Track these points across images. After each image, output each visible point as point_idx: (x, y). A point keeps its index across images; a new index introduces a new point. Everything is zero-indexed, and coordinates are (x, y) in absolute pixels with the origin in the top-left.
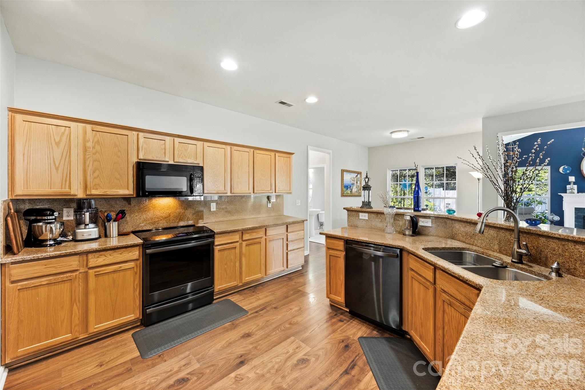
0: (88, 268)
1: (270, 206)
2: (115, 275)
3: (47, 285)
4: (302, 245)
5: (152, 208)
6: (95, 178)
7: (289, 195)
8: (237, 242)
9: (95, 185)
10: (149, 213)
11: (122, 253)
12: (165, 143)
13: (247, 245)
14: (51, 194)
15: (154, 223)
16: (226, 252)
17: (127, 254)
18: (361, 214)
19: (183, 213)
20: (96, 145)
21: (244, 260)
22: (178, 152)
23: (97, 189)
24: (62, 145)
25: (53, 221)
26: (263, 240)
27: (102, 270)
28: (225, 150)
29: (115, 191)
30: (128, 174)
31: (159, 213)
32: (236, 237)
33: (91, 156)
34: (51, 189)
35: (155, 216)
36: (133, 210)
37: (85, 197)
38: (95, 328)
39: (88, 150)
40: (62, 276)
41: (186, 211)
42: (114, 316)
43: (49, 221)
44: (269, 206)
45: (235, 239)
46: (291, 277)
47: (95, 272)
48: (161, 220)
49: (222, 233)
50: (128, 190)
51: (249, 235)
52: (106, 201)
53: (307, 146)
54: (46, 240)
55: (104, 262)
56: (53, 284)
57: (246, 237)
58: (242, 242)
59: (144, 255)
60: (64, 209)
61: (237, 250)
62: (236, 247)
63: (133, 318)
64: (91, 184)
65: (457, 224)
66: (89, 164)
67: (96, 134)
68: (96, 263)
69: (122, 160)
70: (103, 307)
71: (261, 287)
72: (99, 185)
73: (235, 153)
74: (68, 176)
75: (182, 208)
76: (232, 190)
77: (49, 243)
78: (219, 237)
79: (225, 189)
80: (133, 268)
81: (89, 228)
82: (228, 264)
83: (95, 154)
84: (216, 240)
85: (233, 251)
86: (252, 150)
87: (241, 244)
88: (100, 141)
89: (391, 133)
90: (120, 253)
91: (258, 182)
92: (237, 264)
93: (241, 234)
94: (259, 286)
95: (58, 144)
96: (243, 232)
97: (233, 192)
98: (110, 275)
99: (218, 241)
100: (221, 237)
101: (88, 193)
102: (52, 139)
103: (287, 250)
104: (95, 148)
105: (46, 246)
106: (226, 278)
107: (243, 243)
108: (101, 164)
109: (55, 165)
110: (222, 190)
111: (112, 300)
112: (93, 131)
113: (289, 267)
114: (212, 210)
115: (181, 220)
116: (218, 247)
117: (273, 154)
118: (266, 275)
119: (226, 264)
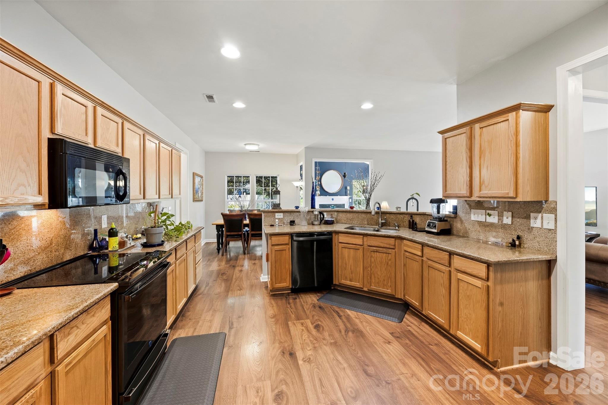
12: (86, 111)
18: (277, 214)
28: (140, 137)
30: (39, 162)
31: (35, 242)
35: (30, 248)
48: (39, 254)
50: (41, 194)
65: (340, 214)
76: (145, 195)
80: (105, 336)
86: (158, 142)
89: (245, 145)
97: (146, 198)
110: (138, 194)
114: (103, 226)
115: (67, 249)
117: (171, 149)
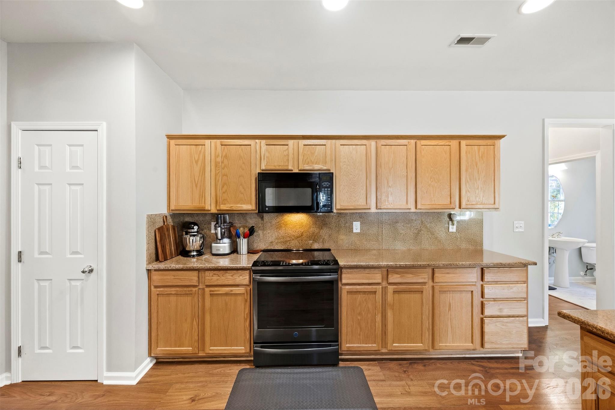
0: (206, 286)
1: (454, 230)
2: (227, 298)
3: (175, 295)
4: (523, 312)
5: (283, 226)
6: (224, 193)
7: (494, 213)
8: (378, 284)
9: (224, 200)
10: (280, 231)
11: (233, 275)
12: (288, 148)
13: (395, 292)
14: (192, 208)
15: (285, 242)
16: (359, 297)
17: (238, 278)
19: (317, 233)
20: (225, 159)
21: (390, 314)
22: (302, 157)
23: (225, 204)
24: (200, 163)
25: (196, 234)
26: (427, 289)
27: (216, 291)
28: (366, 147)
29: (239, 206)
30: (251, 187)
31: (291, 232)
32: (377, 277)
33: (220, 171)
34: (192, 204)
35: (287, 235)
36: (266, 227)
37: (216, 212)
38: (210, 350)
39: (218, 165)
40: (185, 289)
41: (322, 230)
42: (226, 343)
43: (192, 234)
44: (451, 230)
45: (375, 279)
46: (490, 368)
47: (210, 291)
48: (293, 239)
49: (354, 267)
50: (251, 205)
51: (398, 276)
52: (242, 216)
53: (543, 120)
54: (190, 251)
55: (217, 282)
56: (180, 295)
57: (394, 278)
58: (387, 285)
59: (253, 281)
60: (212, 223)
61: (379, 296)
62: (376, 292)
63: (244, 351)
64: (221, 199)
66: (219, 179)
67: (224, 148)
68: (211, 281)
69: (246, 172)
70: (217, 329)
71: (420, 367)
72: (226, 200)
73: (384, 150)
74: (204, 191)
75: (317, 226)
76: (378, 204)
77: (192, 254)
78: (348, 273)
79: (366, 204)
80: (244, 294)
81: (222, 243)
82: (363, 313)
83: (223, 169)
84: (344, 276)
85: (371, 296)
86: (413, 142)
87: (384, 289)
88: (228, 155)
90: (231, 274)
91: (425, 192)
92: (379, 318)
93: (385, 273)
94: (418, 363)
95: (197, 162)
96: (388, 270)
97: (379, 208)
98: (223, 297)
99: (346, 278)
100: (351, 273)
101: (218, 208)
102: (193, 158)
103: (482, 313)
104: (223, 163)
105: (189, 256)
106: (360, 335)
107: (389, 287)
108: (229, 178)
109: (195, 183)
110: (362, 204)
111: (225, 325)
112: (222, 145)
113: (487, 345)
114: (355, 231)
115: (315, 241)
116: (347, 287)
117: (454, 143)
118: (433, 347)
119: (360, 314)
